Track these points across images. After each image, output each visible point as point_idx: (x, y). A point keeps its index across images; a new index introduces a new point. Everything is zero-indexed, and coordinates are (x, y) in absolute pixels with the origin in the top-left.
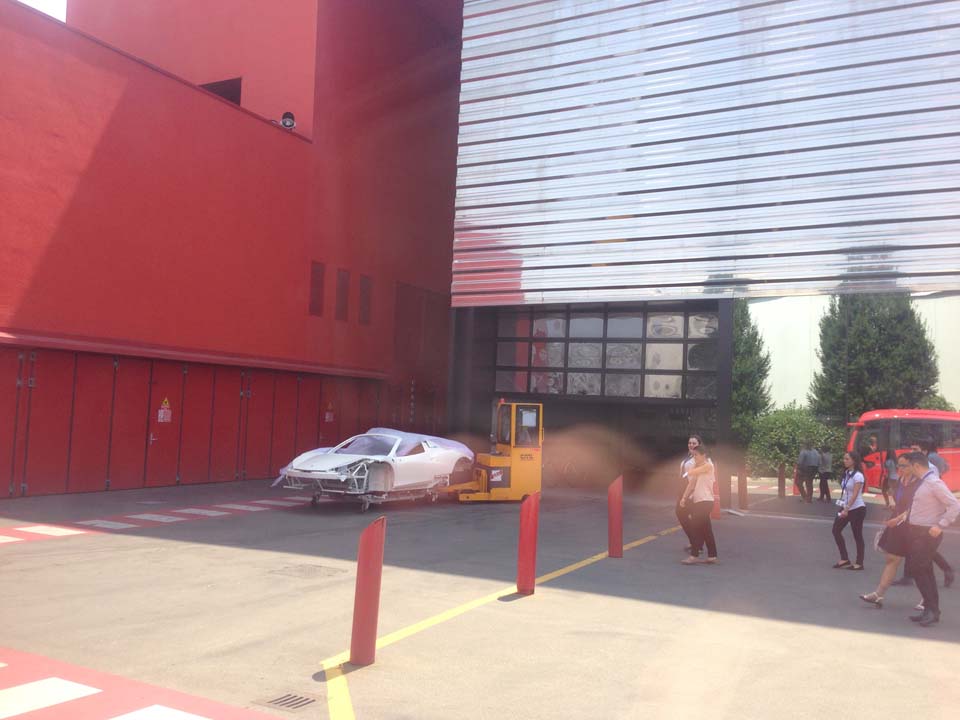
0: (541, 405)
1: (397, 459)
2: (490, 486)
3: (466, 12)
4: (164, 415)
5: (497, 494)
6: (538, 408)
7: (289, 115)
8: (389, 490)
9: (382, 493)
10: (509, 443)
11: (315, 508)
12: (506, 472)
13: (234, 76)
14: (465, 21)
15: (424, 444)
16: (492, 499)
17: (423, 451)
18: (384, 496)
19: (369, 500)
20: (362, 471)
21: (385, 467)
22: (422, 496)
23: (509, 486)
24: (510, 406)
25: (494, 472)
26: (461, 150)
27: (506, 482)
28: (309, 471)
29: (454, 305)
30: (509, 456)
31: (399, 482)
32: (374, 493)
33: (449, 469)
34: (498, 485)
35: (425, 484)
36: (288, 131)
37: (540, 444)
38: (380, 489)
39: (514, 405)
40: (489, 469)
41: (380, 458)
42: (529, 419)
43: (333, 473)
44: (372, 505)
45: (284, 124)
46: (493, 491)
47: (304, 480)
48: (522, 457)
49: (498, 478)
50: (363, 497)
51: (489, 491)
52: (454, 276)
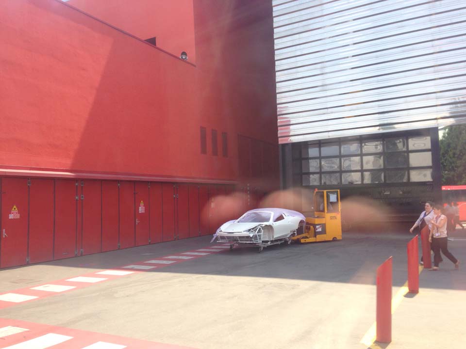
0: (339, 190)
2: (316, 234)
4: (141, 209)
5: (320, 238)
7: (184, 53)
8: (272, 239)
9: (268, 241)
12: (324, 226)
13: (152, 37)
15: (283, 215)
16: (318, 241)
17: (284, 218)
18: (269, 243)
19: (262, 246)
20: (259, 231)
21: (269, 228)
22: (283, 241)
23: (325, 233)
24: (323, 192)
25: (317, 227)
27: (324, 232)
28: (233, 233)
29: (280, 143)
30: (324, 217)
31: (276, 235)
32: (263, 242)
33: (296, 227)
34: (320, 233)
35: (286, 235)
36: (183, 60)
37: (340, 211)
38: (268, 239)
40: (314, 225)
41: (266, 224)
42: (333, 198)
43: (245, 233)
44: (264, 248)
45: (182, 58)
46: (318, 236)
47: (229, 238)
48: (331, 218)
49: (320, 230)
51: (315, 236)
52: (279, 128)
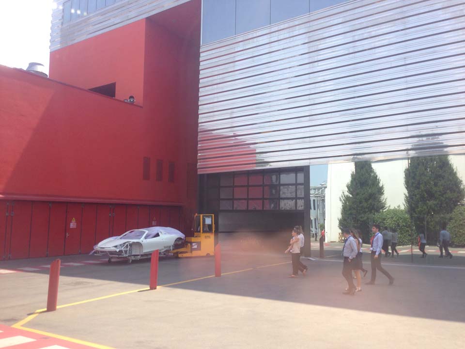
0: (213, 215)
1: (145, 241)
2: (192, 250)
3: (201, 50)
4: (73, 225)
5: (195, 254)
6: (212, 216)
7: (131, 97)
8: (141, 254)
9: (138, 255)
10: (200, 232)
11: (110, 263)
12: (199, 244)
13: (113, 82)
14: (201, 54)
15: (160, 233)
16: (193, 256)
17: (159, 236)
18: (139, 257)
19: (133, 258)
20: (127, 247)
23: (200, 250)
25: (193, 244)
26: (200, 107)
27: (199, 248)
28: (103, 248)
29: (199, 173)
30: (200, 237)
31: (146, 250)
32: (135, 255)
33: (172, 243)
34: (195, 249)
35: (161, 250)
36: (132, 104)
37: (213, 231)
38: (138, 253)
39: (201, 215)
40: (191, 243)
41: (135, 241)
42: (208, 221)
43: (114, 248)
44: (133, 261)
45: (130, 101)
46: (193, 252)
47: (102, 252)
48: (206, 237)
49: (195, 247)
50: (129, 258)
51: (191, 252)
52: (198, 161)
